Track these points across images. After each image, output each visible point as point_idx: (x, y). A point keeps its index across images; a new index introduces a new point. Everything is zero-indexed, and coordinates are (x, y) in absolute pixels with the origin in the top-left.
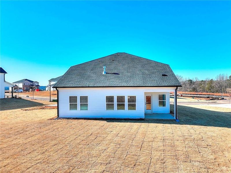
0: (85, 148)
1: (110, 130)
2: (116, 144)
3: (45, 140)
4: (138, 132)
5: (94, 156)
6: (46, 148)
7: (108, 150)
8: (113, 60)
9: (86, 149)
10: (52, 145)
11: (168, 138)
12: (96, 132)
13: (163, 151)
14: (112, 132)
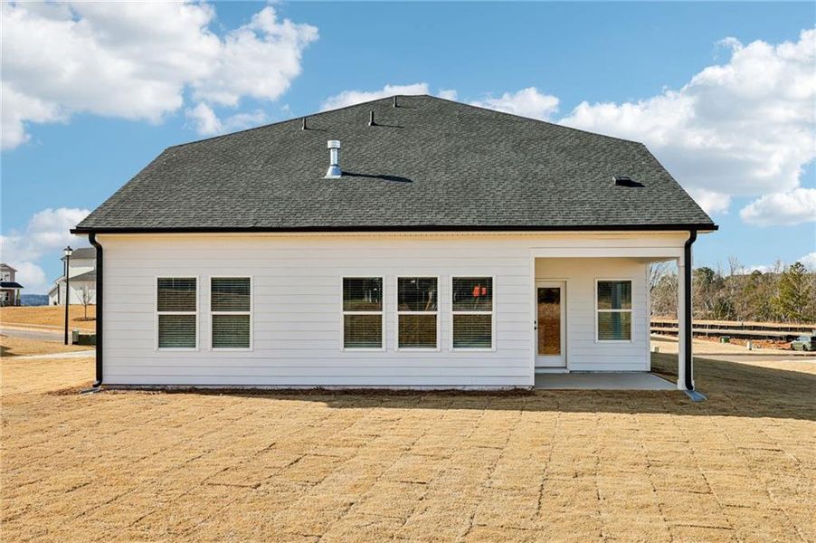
0: (239, 501)
1: (366, 432)
2: (405, 485)
3: (23, 469)
4: (512, 438)
5: (289, 530)
6: (27, 499)
7: (368, 508)
8: (373, 124)
9: (244, 506)
10: (60, 486)
11: (667, 458)
12: (298, 439)
13: (655, 508)
14: (378, 440)
